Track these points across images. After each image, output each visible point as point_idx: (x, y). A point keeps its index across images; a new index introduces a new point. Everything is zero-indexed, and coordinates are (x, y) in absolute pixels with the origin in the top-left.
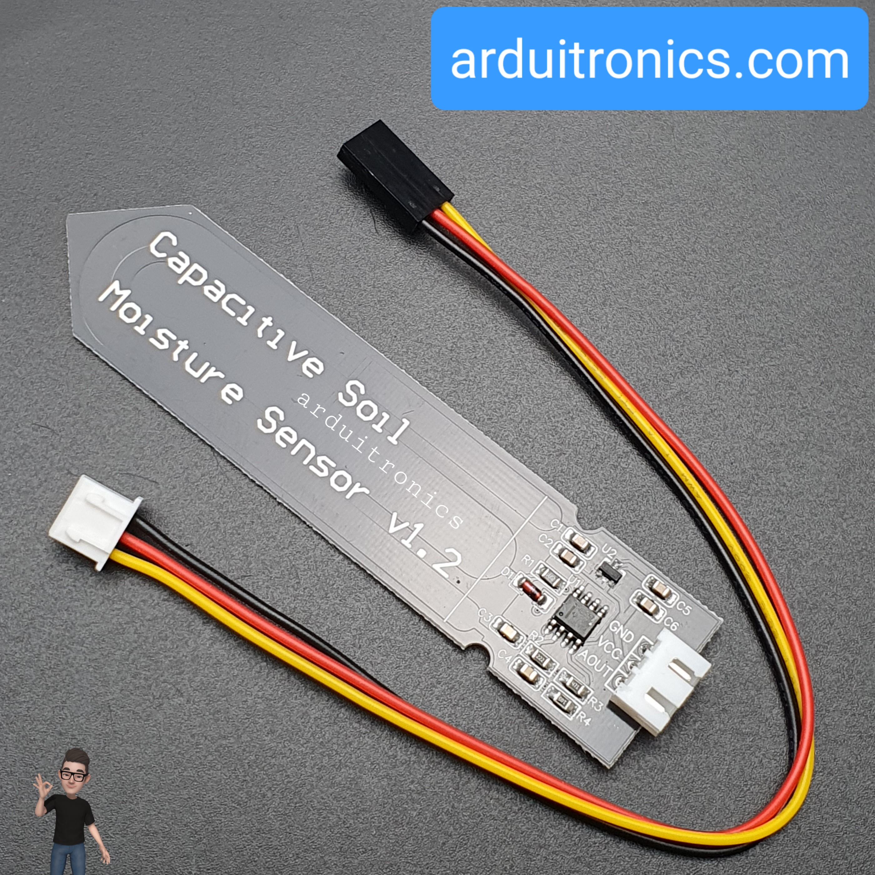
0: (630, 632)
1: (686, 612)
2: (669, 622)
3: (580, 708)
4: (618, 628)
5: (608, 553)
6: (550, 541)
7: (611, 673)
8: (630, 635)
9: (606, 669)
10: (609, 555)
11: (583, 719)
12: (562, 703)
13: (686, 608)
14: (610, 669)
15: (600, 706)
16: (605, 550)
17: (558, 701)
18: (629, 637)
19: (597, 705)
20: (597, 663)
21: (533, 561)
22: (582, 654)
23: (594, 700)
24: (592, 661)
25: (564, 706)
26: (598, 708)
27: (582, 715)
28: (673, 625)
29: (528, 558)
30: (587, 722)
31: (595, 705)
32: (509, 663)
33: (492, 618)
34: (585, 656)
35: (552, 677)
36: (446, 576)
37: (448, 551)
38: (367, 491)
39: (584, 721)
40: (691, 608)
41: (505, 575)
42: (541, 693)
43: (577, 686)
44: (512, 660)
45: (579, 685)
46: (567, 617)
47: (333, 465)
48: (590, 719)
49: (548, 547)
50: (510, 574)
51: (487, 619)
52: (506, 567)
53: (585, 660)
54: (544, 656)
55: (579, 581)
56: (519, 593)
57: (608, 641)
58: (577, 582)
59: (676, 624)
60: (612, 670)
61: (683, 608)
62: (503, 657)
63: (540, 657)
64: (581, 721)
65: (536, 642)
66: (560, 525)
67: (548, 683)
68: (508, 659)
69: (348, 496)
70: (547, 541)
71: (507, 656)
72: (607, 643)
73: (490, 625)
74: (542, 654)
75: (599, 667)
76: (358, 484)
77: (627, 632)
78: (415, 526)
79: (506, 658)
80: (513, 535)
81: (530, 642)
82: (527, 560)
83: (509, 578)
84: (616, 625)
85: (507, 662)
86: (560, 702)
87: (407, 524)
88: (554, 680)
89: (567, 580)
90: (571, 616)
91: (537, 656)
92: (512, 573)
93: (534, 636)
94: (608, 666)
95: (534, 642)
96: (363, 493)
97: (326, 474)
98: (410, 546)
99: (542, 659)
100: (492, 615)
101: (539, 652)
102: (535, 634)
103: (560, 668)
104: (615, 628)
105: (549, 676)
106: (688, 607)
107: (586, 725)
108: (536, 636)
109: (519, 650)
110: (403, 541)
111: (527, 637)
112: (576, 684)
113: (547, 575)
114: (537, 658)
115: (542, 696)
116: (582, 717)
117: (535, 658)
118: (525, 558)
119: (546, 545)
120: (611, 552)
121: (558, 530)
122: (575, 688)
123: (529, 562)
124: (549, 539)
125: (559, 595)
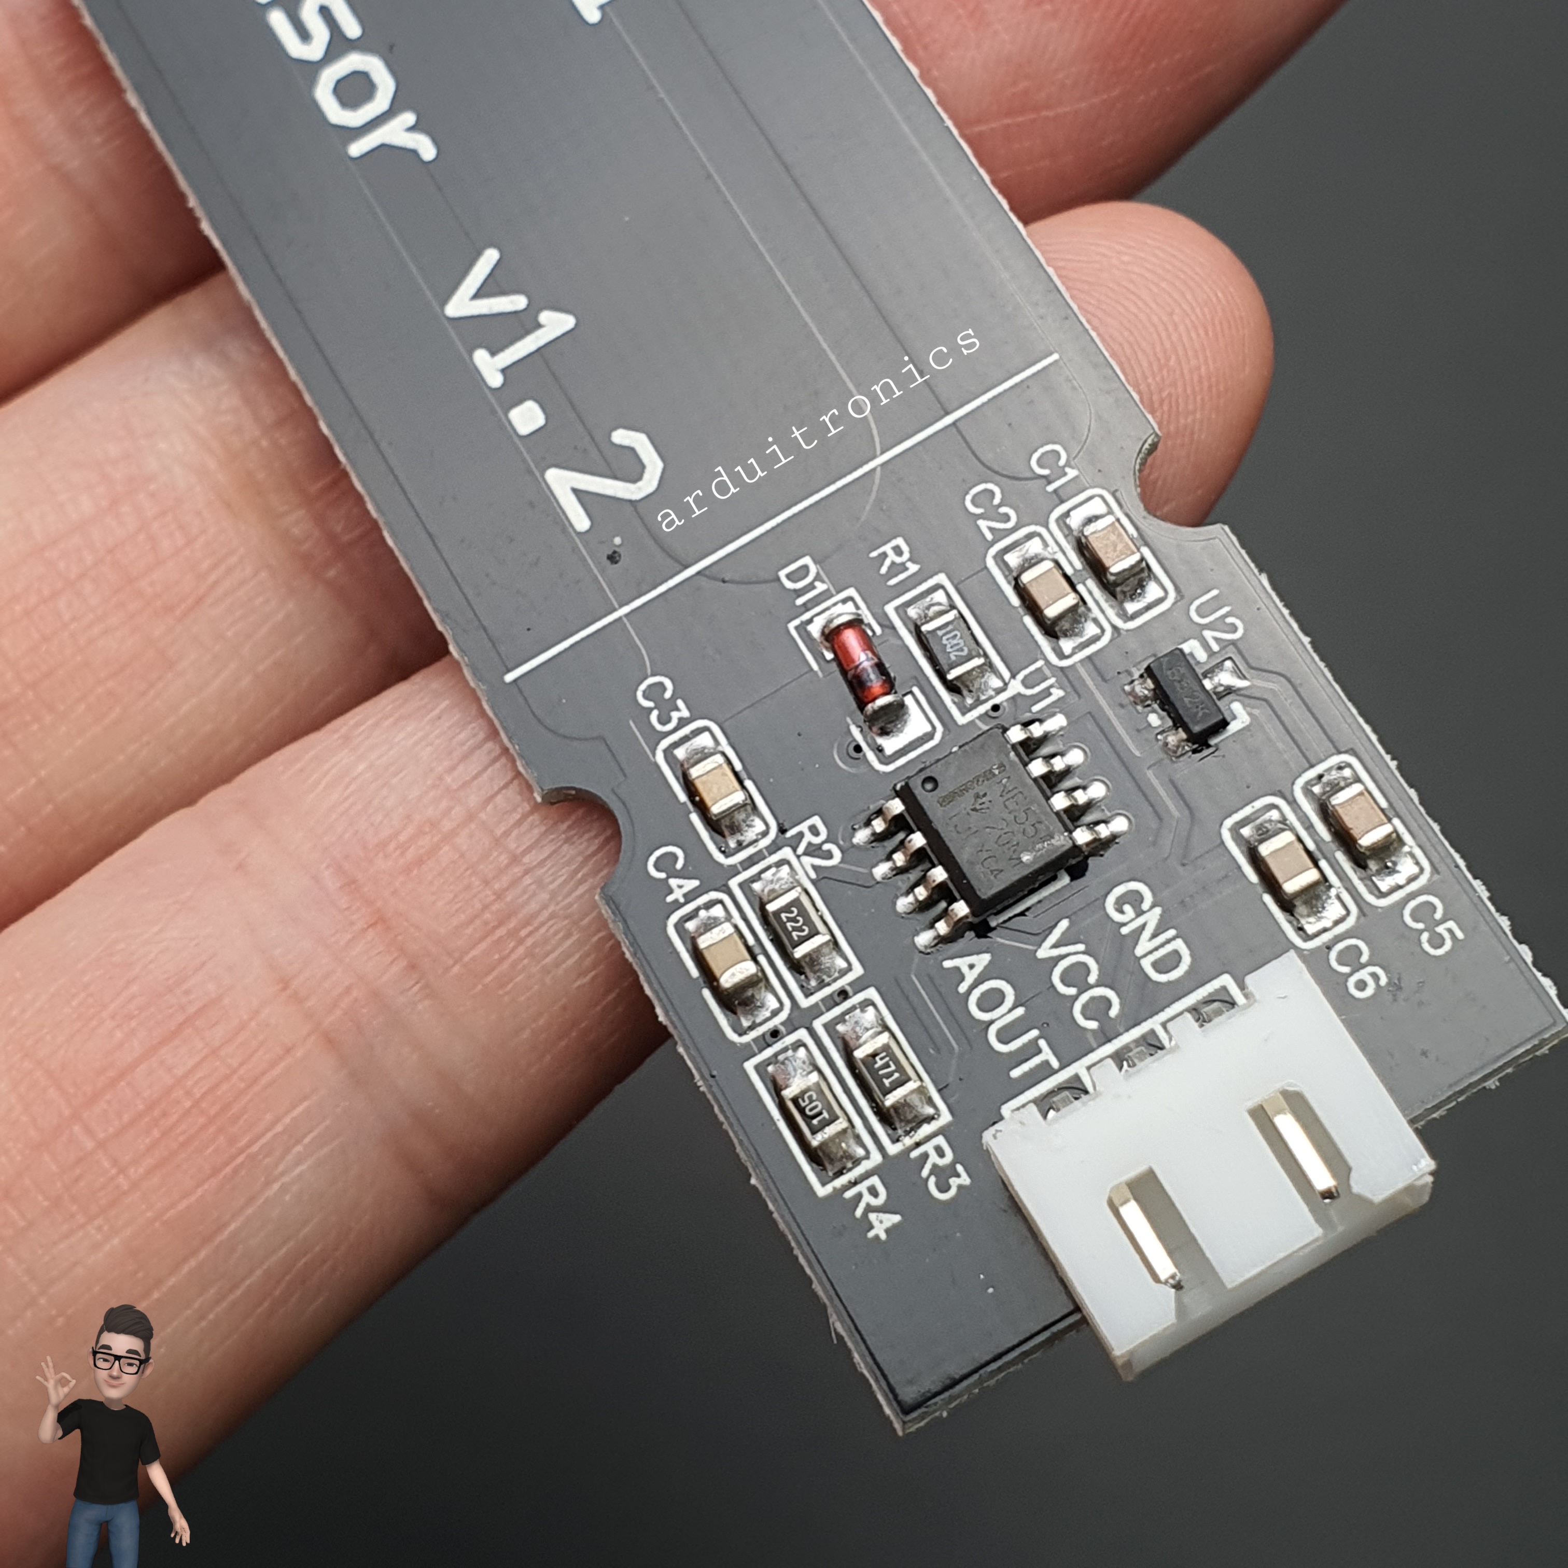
0: (1179, 945)
1: (1437, 941)
2: (1351, 957)
3: (876, 1158)
4: (1140, 913)
5: (1209, 627)
6: (1007, 518)
7: (1045, 1071)
8: (1176, 957)
9: (1032, 1049)
10: (1208, 634)
11: (869, 1209)
12: (808, 1119)
13: (1440, 929)
14: (1047, 1054)
15: (954, 1182)
16: (1203, 611)
17: (795, 1100)
18: (1167, 963)
19: (943, 1175)
20: (1005, 1015)
21: (913, 568)
22: (962, 963)
23: (940, 1152)
24: (992, 1001)
25: (814, 1132)
26: (943, 1186)
27: (873, 1192)
28: (1363, 974)
29: (898, 551)
30: (881, 1224)
31: (935, 1169)
32: (677, 905)
33: (682, 723)
34: (970, 977)
35: (815, 1011)
36: (581, 521)
37: (621, 437)
38: (427, 150)
39: (872, 1217)
40: (1460, 935)
41: (789, 585)
42: (747, 1052)
43: (889, 1075)
44: (690, 897)
45: (896, 1075)
46: (947, 800)
47: (352, 28)
48: (896, 1218)
49: (989, 536)
50: (811, 587)
51: (664, 721)
52: (807, 560)
53: (963, 988)
54: (808, 921)
55: (1057, 693)
56: (815, 667)
57: (1081, 947)
58: (1047, 693)
59: (1375, 976)
60: (1055, 1064)
61: (1432, 925)
62: (663, 875)
63: (789, 919)
64: (859, 1212)
65: (808, 861)
66: (1067, 470)
67: (791, 1025)
68: (680, 887)
69: (356, 149)
70: (992, 514)
71: (681, 875)
72: (1076, 954)
73: (665, 743)
74: (803, 912)
75: (1005, 1036)
76: (409, 118)
77: (1168, 941)
78: (545, 317)
79: (673, 882)
80: (874, 457)
81: (786, 853)
82: (892, 557)
83: (800, 601)
84: (1134, 899)
85: (670, 899)
86: (802, 1111)
87: (518, 302)
88: (818, 1025)
89: (1013, 676)
90: (966, 802)
91: (787, 908)
92: (821, 587)
93: (808, 837)
94: (1042, 1043)
95: (798, 857)
96: (414, 153)
97: (314, 51)
98: (495, 380)
99: (794, 929)
100: (685, 713)
101: (796, 902)
102: (814, 831)
103: (859, 985)
104: (1127, 908)
105: (805, 1003)
106: (1451, 924)
107: (871, 1234)
108: (817, 840)
109: (734, 871)
110: (481, 357)
111: (782, 830)
112: (887, 1066)
113: (940, 633)
114: (783, 916)
115: (749, 1066)
116: (867, 1198)
117: (777, 913)
118: (888, 548)
119: (984, 524)
120: (1219, 625)
121: (1051, 488)
122: (879, 1081)
123: (896, 569)
124: (1003, 510)
125: (962, 720)
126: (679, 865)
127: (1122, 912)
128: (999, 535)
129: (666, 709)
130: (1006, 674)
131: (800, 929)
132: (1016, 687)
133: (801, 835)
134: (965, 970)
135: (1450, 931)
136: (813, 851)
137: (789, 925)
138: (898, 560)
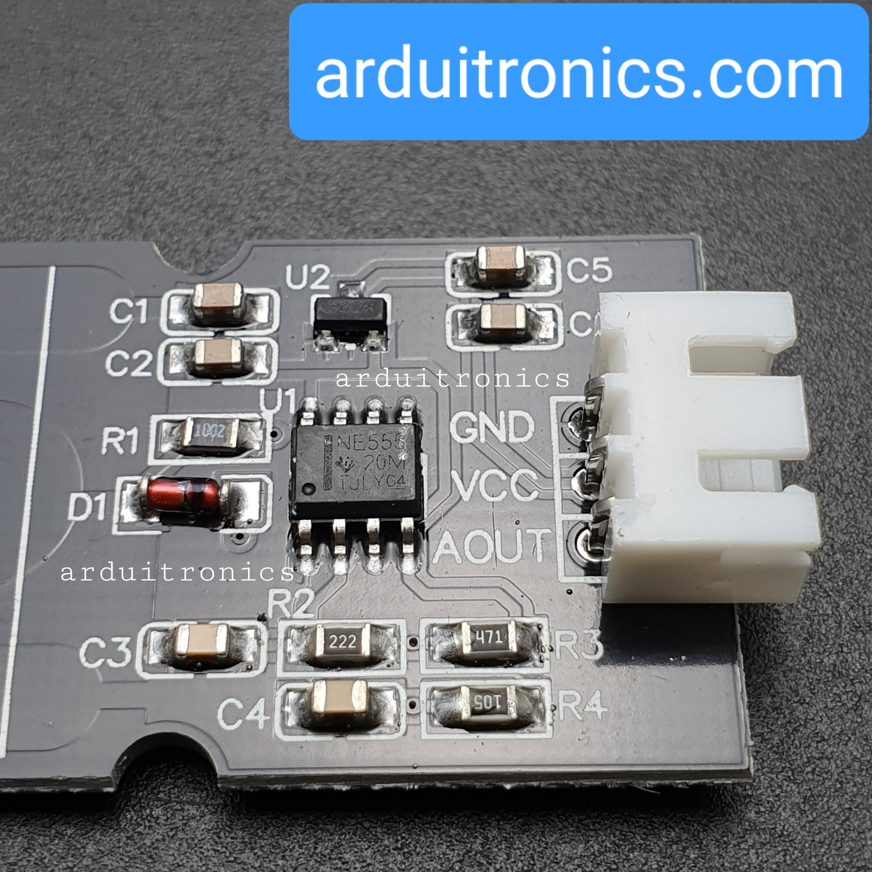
0: (512, 414)
1: (603, 273)
3: (547, 684)
4: (476, 426)
5: (310, 281)
6: (143, 358)
7: (549, 541)
8: (520, 420)
9: (530, 540)
10: (315, 286)
11: (580, 709)
12: (492, 711)
13: (596, 267)
14: (539, 533)
15: (593, 641)
16: (297, 280)
17: (474, 712)
18: (521, 427)
19: (584, 646)
20: (495, 545)
21: (134, 432)
22: (441, 551)
23: (567, 639)
24: (479, 547)
25: (505, 712)
27: (570, 700)
29: (112, 435)
30: (596, 706)
31: (577, 649)
32: (269, 724)
33: (131, 646)
34: (454, 551)
35: (413, 667)
39: (588, 709)
40: (606, 259)
41: (83, 517)
42: (413, 732)
43: (495, 638)
44: (269, 711)
45: (498, 632)
46: (328, 483)
48: (597, 694)
49: (148, 374)
50: (96, 505)
51: (119, 657)
52: (74, 497)
53: (458, 560)
54: (348, 632)
55: (291, 393)
56: (157, 533)
57: (477, 473)
58: (286, 399)
60: (548, 531)
61: (589, 272)
62: (240, 722)
63: (337, 644)
64: (579, 718)
65: (299, 613)
66: (138, 304)
67: (413, 690)
70: (133, 364)
71: (247, 710)
72: (480, 477)
73: (138, 667)
74: (338, 632)
75: (509, 552)
77: (507, 419)
79: (250, 717)
81: (283, 625)
82: (116, 441)
83: (101, 517)
84: (465, 423)
85: (261, 726)
86: (484, 712)
88: (425, 672)
89: (260, 412)
90: (337, 473)
91: (328, 641)
92: (101, 498)
93: (282, 604)
94: (529, 531)
95: (291, 619)
99: (347, 644)
100: (127, 640)
101: (327, 632)
102: (277, 597)
103: (413, 628)
104: (468, 430)
105: (402, 672)
106: (596, 260)
107: (599, 717)
108: (288, 599)
109: (271, 669)
111: (262, 618)
112: (487, 636)
113: (197, 435)
114: (331, 647)
116: (572, 706)
117: (326, 652)
118: (106, 440)
119: (137, 373)
120: (313, 277)
121: (143, 320)
122: (495, 647)
123: (126, 442)
124: (136, 356)
125: (267, 459)
126: (240, 706)
128: (151, 368)
129: (112, 652)
130: (256, 416)
131: (349, 641)
132: (268, 415)
133: (276, 608)
134: (447, 552)
135: (599, 263)
136: (294, 605)
137: (341, 647)
138: (121, 438)
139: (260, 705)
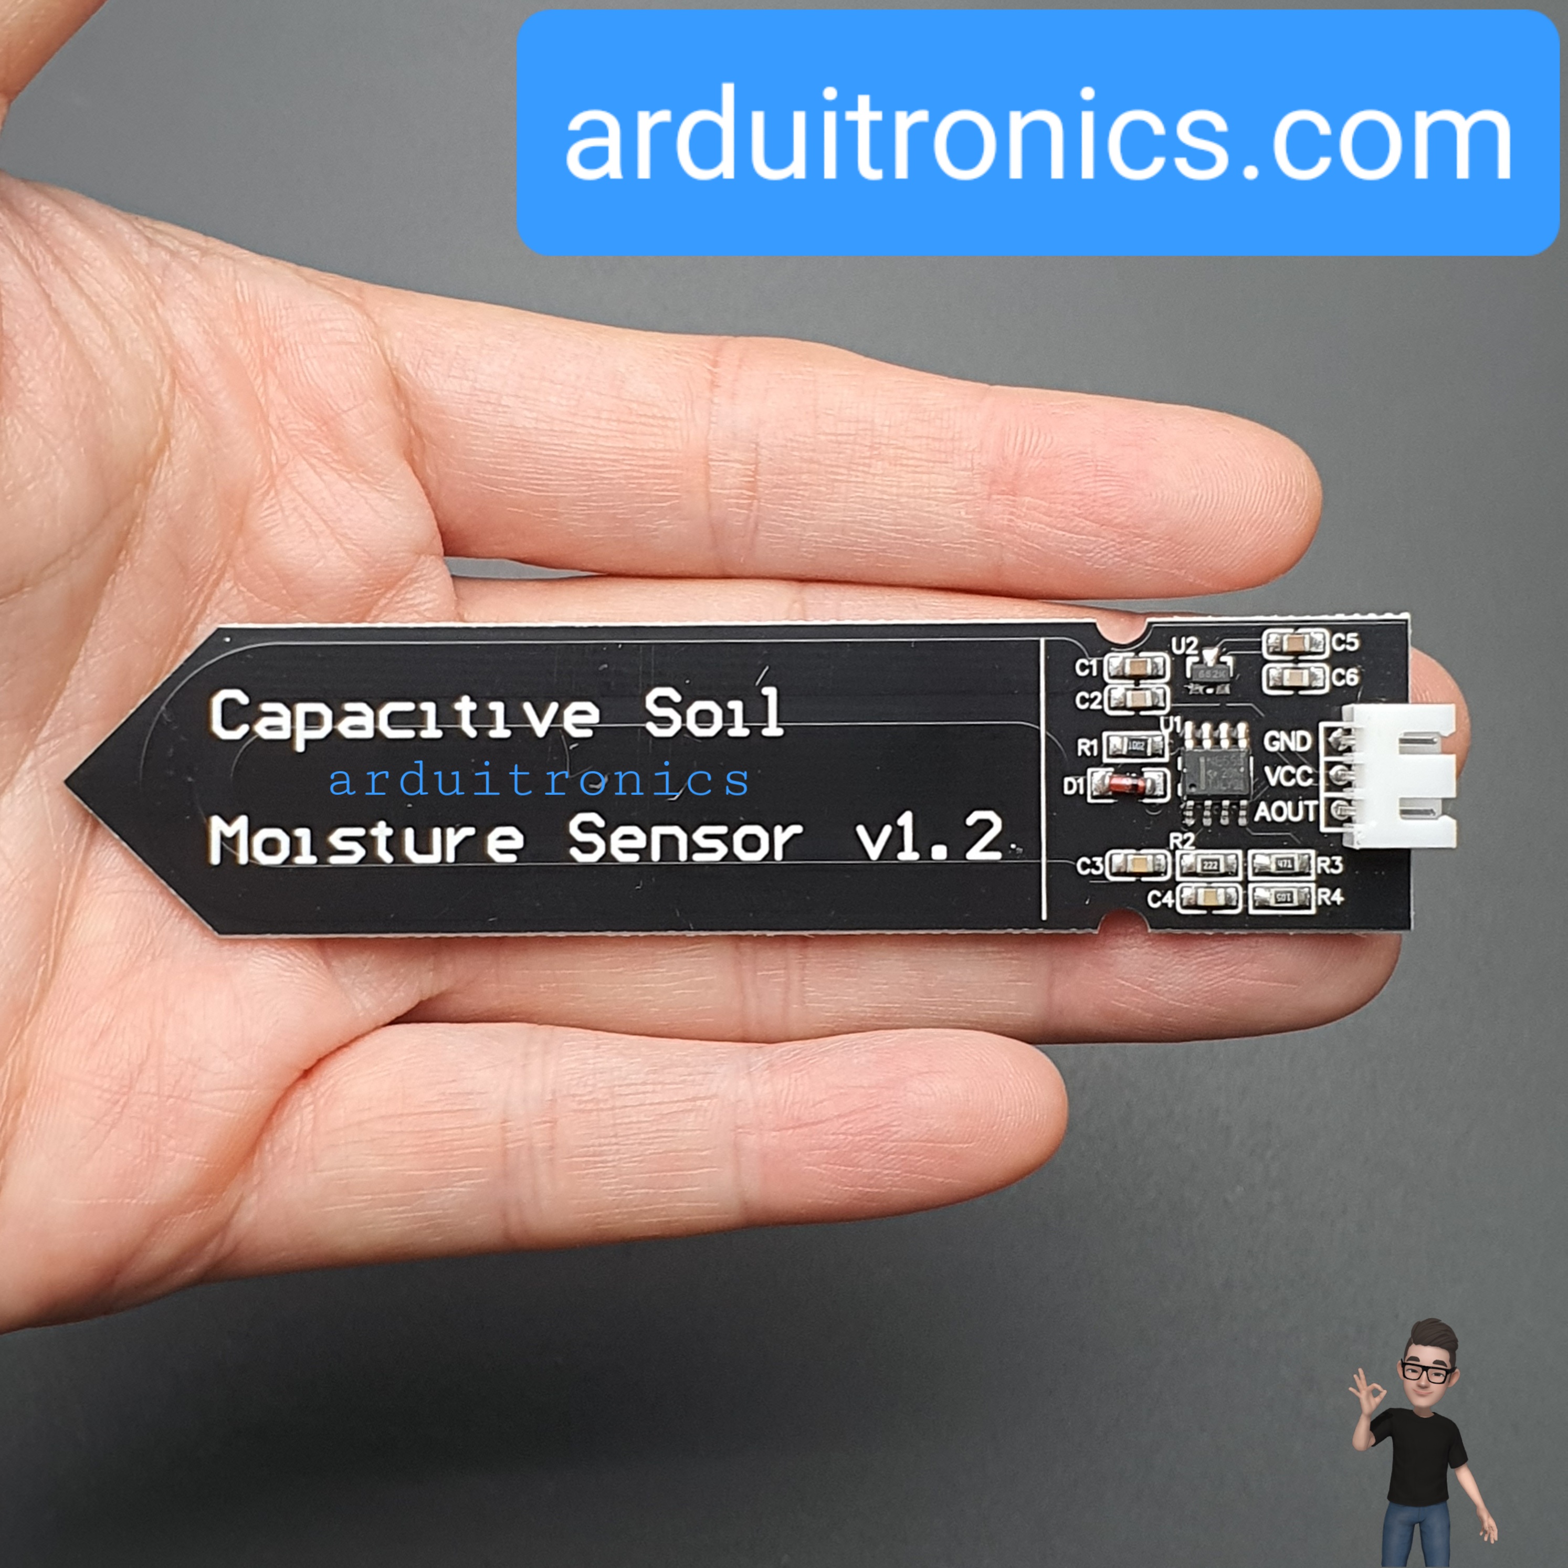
0: (1299, 733)
1: (1352, 644)
2: (1341, 677)
3: (1313, 886)
4: (1278, 740)
5: (1186, 649)
6: (1096, 698)
7: (1317, 808)
8: (1303, 737)
9: (1306, 808)
10: (1189, 652)
11: (1329, 898)
12: (1286, 902)
13: (1349, 640)
14: (1311, 804)
15: (1337, 863)
16: (1179, 647)
17: (1275, 902)
18: (1304, 741)
19: (1333, 865)
20: (1288, 808)
21: (1095, 742)
22: (1260, 814)
23: (1324, 862)
24: (1280, 811)
25: (1292, 902)
26: (1337, 868)
27: (1324, 893)
28: (1349, 676)
29: (1084, 744)
30: (1338, 897)
31: (1329, 867)
32: (1174, 905)
33: (1103, 862)
34: (1266, 814)
35: (1246, 876)
36: (996, 856)
37: (971, 821)
38: (797, 829)
39: (1333, 899)
40: (1355, 635)
41: (1073, 792)
42: (1246, 909)
43: (1288, 864)
44: (1174, 897)
45: (1289, 861)
47: (723, 830)
48: (1338, 891)
49: (1100, 707)
50: (1078, 785)
51: (1097, 868)
52: (1066, 780)
53: (1269, 819)
54: (1213, 860)
55: (1178, 719)
56: (1111, 801)
57: (1279, 768)
58: (1175, 724)
59: (1352, 673)
60: (1316, 802)
61: (1344, 642)
62: (1159, 903)
63: (1208, 867)
64: (1328, 903)
65: (1187, 846)
66: (1091, 663)
67: (1246, 888)
68: (1168, 899)
69: (778, 855)
70: (1091, 701)
71: (1163, 896)
72: (1281, 771)
73: (1108, 874)
74: (1208, 860)
75: (1296, 813)
76: (778, 829)
77: (1296, 736)
78: (900, 822)
79: (1164, 901)
80: (1039, 731)
81: (1178, 853)
82: (1086, 748)
83: (1082, 792)
84: (1273, 739)
85: (1170, 905)
86: (1282, 902)
87: (887, 830)
88: (1251, 878)
89: (1161, 731)
91: (1203, 865)
92: (1081, 780)
93: (1178, 842)
94: (1306, 802)
95: (1183, 849)
96: (795, 836)
97: (723, 850)
98: (915, 856)
99: (1213, 867)
100: (1100, 859)
101: (1203, 860)
102: (1176, 838)
103: (1245, 856)
104: (1275, 743)
105: (1240, 878)
106: (1349, 636)
107: (1339, 903)
108: (1180, 839)
109: (1174, 876)
110: (902, 856)
111: (1169, 849)
112: (1284, 862)
113: (1131, 748)
114: (1205, 868)
115: (1252, 911)
116: (1325, 897)
117: (1203, 870)
118: (1080, 747)
119: (1095, 706)
120: (1188, 645)
121: (1095, 673)
122: (1288, 869)
123: (1091, 748)
124: (1093, 695)
125: (1166, 759)
126: (1159, 895)
127: (1272, 746)
128: (1101, 703)
129: (1093, 865)
130: (1159, 733)
131: (1214, 865)
132: (1166, 732)
133: (1175, 845)
134: (1263, 814)
135: (1351, 637)
136: (1184, 842)
137: (1210, 868)
138: (1088, 746)
139: (1170, 893)
